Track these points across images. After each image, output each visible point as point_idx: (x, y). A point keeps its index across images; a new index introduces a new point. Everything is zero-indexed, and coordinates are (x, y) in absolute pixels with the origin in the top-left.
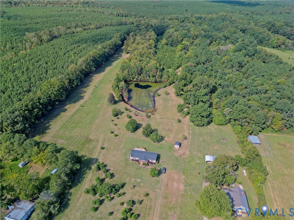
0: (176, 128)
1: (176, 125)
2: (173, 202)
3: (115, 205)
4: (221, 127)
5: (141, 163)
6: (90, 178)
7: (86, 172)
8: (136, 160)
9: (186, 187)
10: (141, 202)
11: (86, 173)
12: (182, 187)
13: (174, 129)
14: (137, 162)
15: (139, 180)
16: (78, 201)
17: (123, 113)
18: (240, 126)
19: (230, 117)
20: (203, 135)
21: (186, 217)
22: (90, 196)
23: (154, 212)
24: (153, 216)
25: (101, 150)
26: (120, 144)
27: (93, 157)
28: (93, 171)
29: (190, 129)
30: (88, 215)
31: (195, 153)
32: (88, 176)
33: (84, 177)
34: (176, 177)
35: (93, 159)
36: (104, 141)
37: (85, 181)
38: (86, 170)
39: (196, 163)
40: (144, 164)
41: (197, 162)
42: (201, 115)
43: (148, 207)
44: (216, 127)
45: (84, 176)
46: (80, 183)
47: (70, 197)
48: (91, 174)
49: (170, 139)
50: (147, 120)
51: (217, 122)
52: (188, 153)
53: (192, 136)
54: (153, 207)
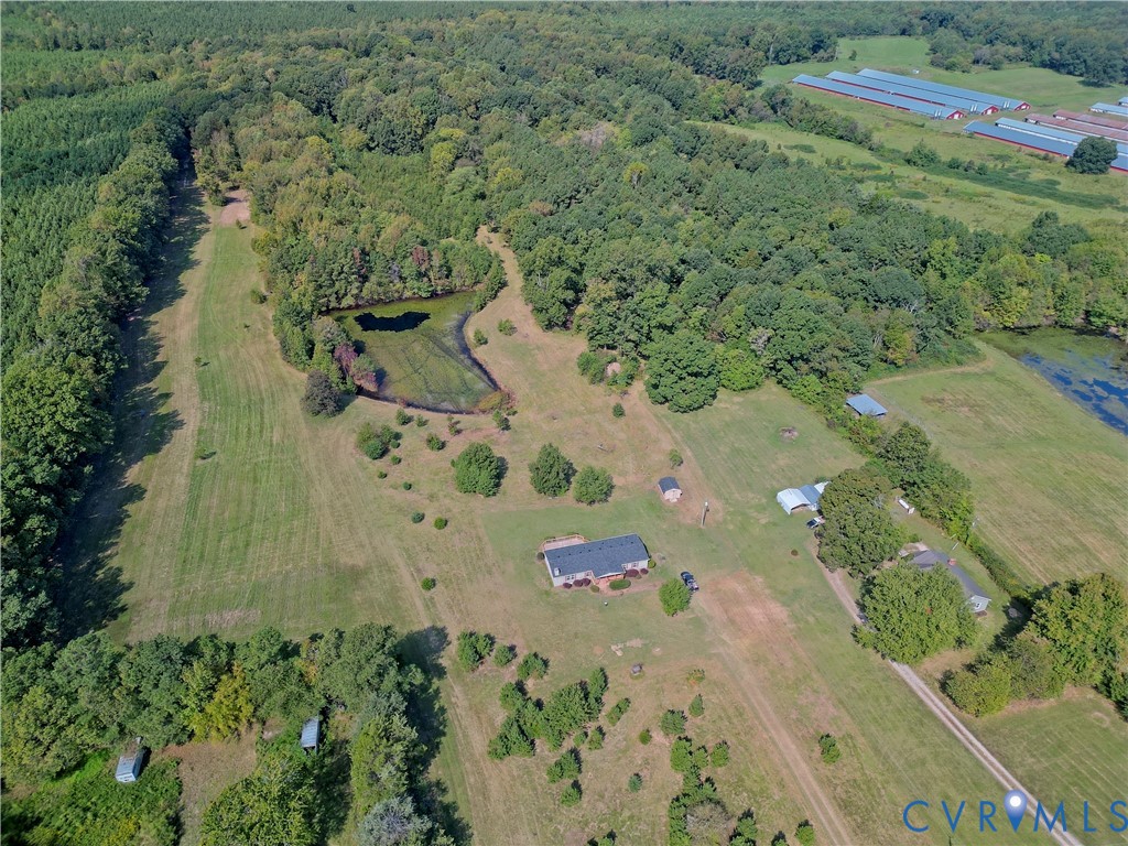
0: (622, 436)
1: (617, 430)
2: (789, 664)
3: (624, 751)
4: (752, 395)
5: (603, 585)
6: (466, 703)
7: (434, 687)
8: (579, 583)
9: (788, 606)
10: (698, 708)
11: (437, 691)
12: (779, 611)
13: (617, 442)
14: (583, 587)
15: (636, 643)
16: (486, 797)
17: (398, 436)
18: (813, 378)
19: (774, 357)
20: (722, 434)
21: (853, 689)
22: (516, 762)
23: (758, 718)
24: (766, 730)
25: (428, 594)
26: (482, 550)
27: (416, 628)
28: (459, 675)
29: (670, 426)
30: (560, 823)
31: (737, 495)
32: (453, 700)
33: (443, 710)
34: (740, 589)
35: (424, 635)
36: (409, 557)
37: (456, 722)
38: (430, 683)
39: (764, 526)
40: (614, 586)
41: (763, 521)
42: (689, 370)
43: (731, 711)
44: (738, 399)
45: (437, 707)
46: (444, 734)
47: (447, 799)
48: (457, 690)
49: (631, 478)
50: (504, 438)
51: (741, 382)
52: (717, 505)
53: (690, 447)
54: (745, 705)
